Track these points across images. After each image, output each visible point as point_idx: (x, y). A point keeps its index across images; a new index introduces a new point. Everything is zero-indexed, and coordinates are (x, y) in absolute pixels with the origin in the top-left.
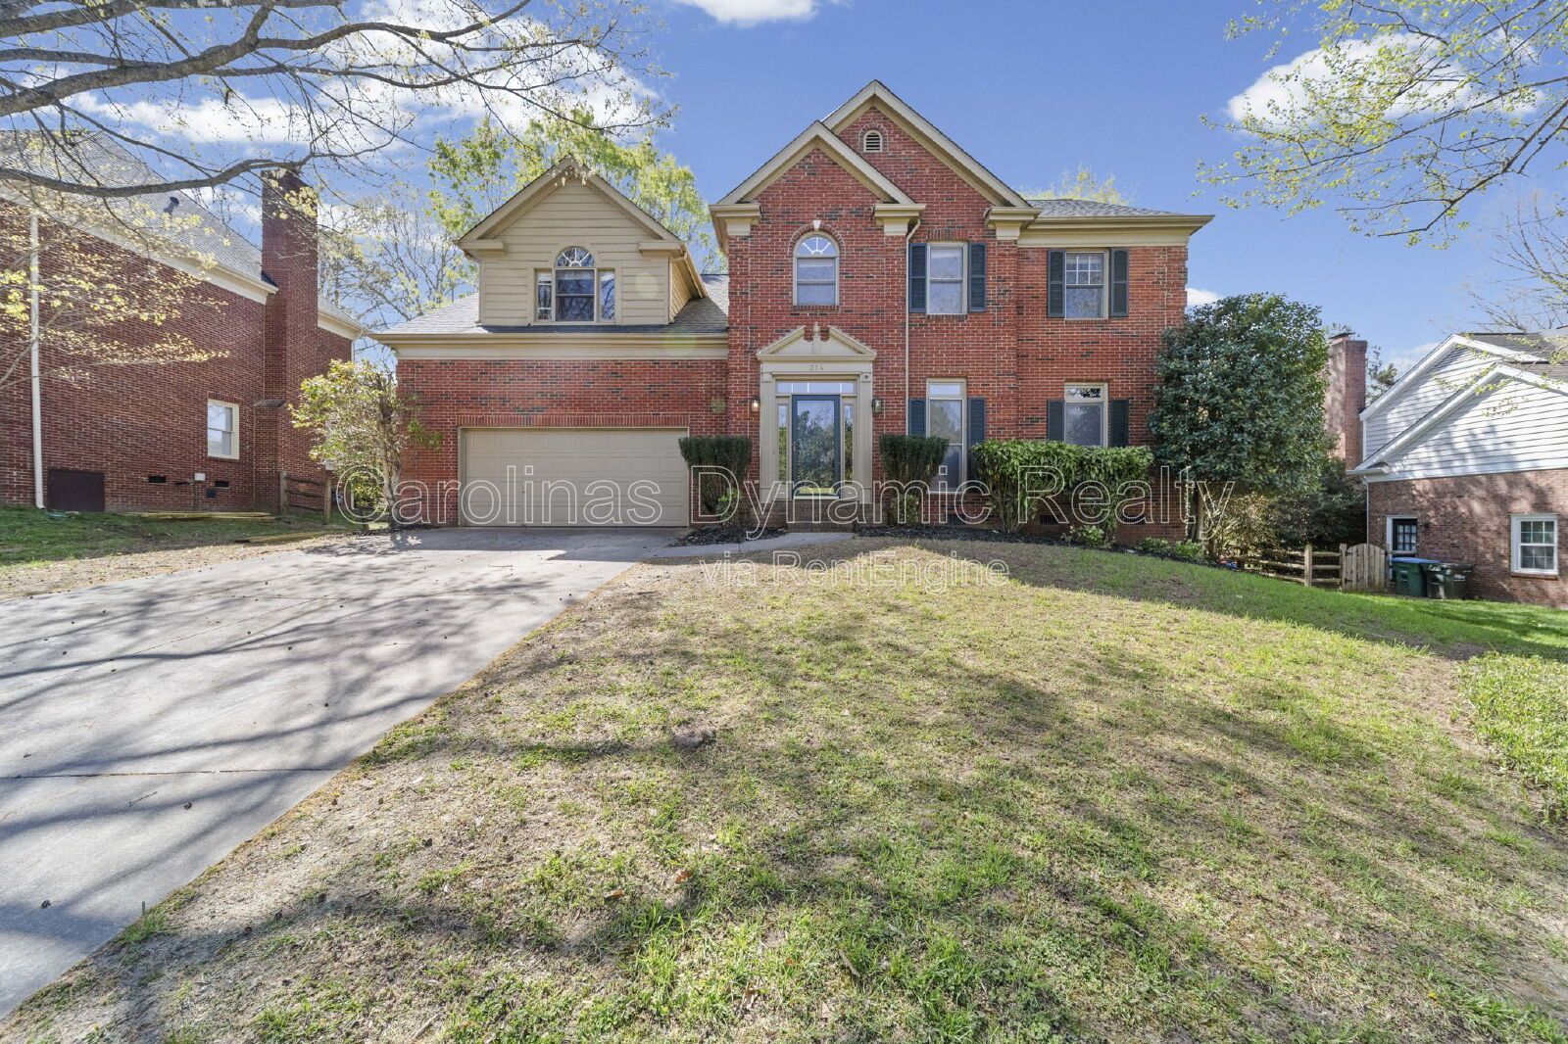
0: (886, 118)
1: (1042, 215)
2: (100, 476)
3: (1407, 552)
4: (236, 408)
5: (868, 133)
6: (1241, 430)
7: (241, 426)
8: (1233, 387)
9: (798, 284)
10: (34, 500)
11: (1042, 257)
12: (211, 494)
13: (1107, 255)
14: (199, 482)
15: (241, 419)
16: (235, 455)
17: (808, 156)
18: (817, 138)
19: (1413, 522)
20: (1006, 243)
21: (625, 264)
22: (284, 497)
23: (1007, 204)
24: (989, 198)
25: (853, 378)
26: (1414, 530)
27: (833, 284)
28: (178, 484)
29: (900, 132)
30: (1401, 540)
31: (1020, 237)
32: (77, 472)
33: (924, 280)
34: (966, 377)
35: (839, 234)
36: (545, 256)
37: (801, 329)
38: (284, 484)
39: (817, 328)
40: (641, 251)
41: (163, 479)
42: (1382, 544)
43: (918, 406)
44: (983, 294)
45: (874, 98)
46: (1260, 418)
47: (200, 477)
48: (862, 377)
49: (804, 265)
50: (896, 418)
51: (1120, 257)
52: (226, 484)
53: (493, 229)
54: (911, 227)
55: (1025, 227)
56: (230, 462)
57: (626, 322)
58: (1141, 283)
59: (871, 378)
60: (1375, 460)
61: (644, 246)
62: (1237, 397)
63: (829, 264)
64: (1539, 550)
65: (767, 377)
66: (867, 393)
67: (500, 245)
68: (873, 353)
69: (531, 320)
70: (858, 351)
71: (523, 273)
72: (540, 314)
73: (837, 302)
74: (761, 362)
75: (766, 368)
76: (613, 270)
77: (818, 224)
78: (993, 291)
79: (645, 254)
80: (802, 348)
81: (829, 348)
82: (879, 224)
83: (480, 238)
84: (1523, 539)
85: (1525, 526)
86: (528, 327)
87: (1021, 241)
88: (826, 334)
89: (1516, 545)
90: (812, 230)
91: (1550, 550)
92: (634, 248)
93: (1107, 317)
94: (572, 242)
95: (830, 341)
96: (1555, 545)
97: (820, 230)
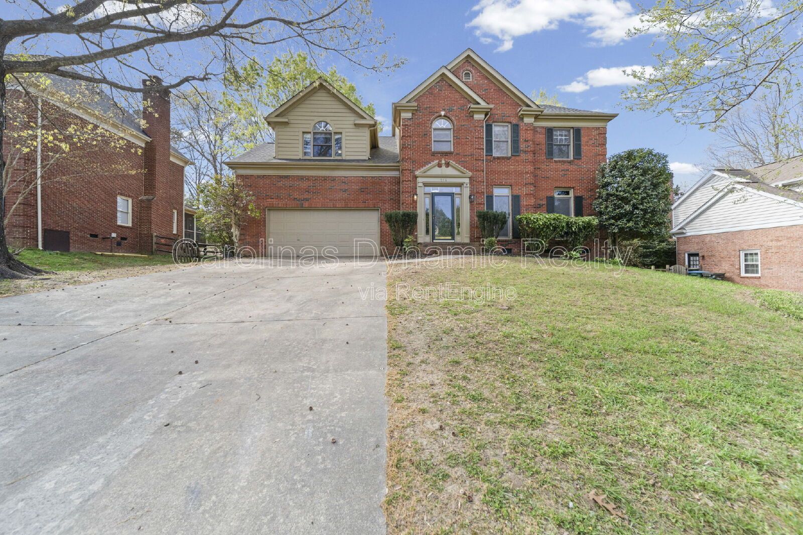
0: (473, 66)
1: (545, 112)
2: (68, 233)
3: (695, 268)
4: (130, 201)
5: (466, 72)
6: (637, 208)
7: (133, 209)
8: (633, 190)
9: (434, 141)
10: (37, 245)
11: (544, 131)
12: (119, 244)
13: (572, 131)
14: (113, 238)
15: (133, 206)
16: (130, 224)
17: (438, 82)
18: (443, 73)
19: (697, 255)
20: (528, 124)
21: (347, 130)
22: (155, 247)
23: (528, 106)
24: (520, 103)
25: (460, 185)
26: (697, 258)
27: (450, 141)
28: (104, 238)
29: (480, 72)
30: (692, 263)
31: (535, 121)
32: (57, 231)
33: (492, 140)
34: (511, 185)
35: (453, 118)
36: (308, 126)
37: (436, 162)
38: (154, 239)
39: (443, 162)
40: (355, 124)
41: (96, 236)
42: (684, 265)
43: (490, 198)
44: (518, 147)
45: (468, 56)
46: (646, 203)
47: (114, 235)
48: (465, 185)
49: (437, 132)
50: (481, 204)
51: (577, 132)
52: (125, 239)
53: (281, 113)
54: (486, 115)
55: (537, 117)
56: (128, 228)
57: (348, 158)
58: (587, 143)
59: (468, 185)
60: (679, 227)
61: (357, 122)
62: (635, 194)
63: (447, 132)
64: (753, 265)
65: (421, 185)
66: (467, 192)
67: (286, 120)
68: (470, 174)
69: (301, 156)
70: (463, 173)
71: (297, 134)
72: (305, 154)
73: (452, 150)
74: (418, 177)
75: (419, 180)
76: (341, 133)
77: (443, 113)
78: (522, 146)
79: (357, 125)
80: (437, 171)
81: (450, 171)
82: (471, 114)
83: (276, 116)
84: (746, 260)
85: (746, 255)
86: (300, 160)
87: (534, 124)
88: (448, 165)
89: (743, 264)
90: (441, 116)
91: (757, 266)
92: (352, 122)
93: (572, 159)
94: (321, 119)
95: (450, 168)
96: (759, 263)
97: (444, 116)
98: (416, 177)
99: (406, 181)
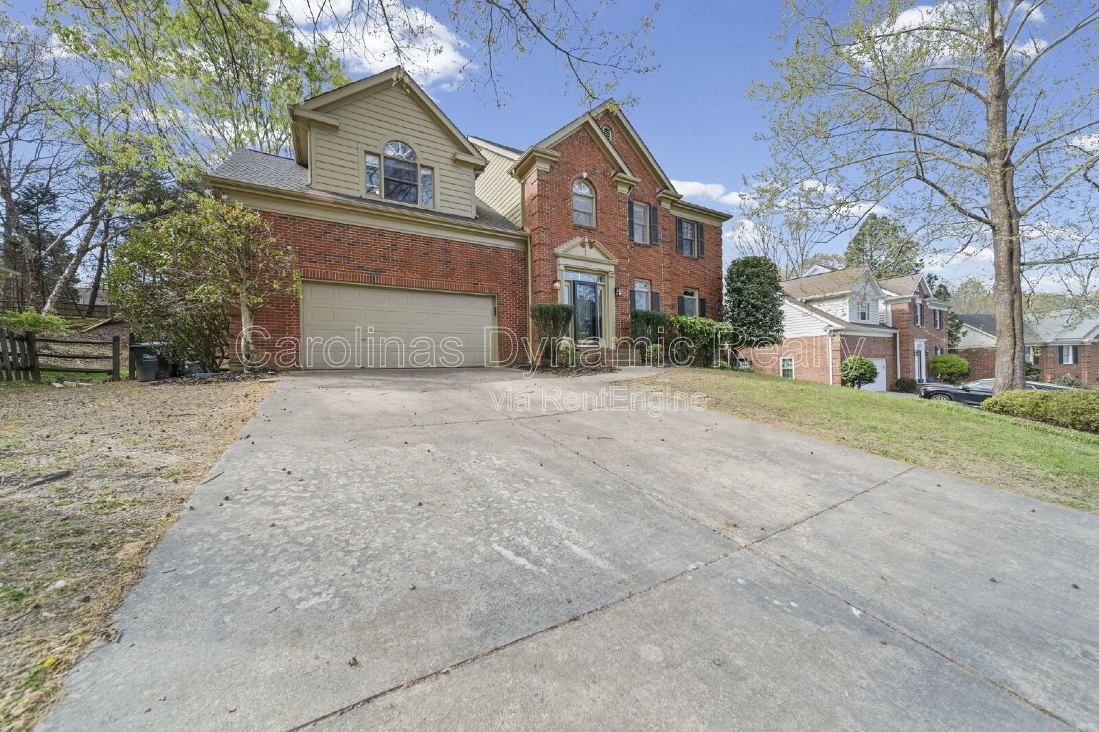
0: (614, 122)
5: (605, 127)
9: (575, 211)
11: (676, 221)
13: (696, 225)
17: (581, 131)
18: (587, 122)
20: (665, 209)
21: (442, 166)
23: (666, 188)
24: (658, 183)
25: (603, 274)
27: (592, 214)
29: (620, 132)
31: (670, 208)
33: (633, 222)
34: (650, 281)
35: (596, 185)
36: (374, 143)
37: (579, 239)
39: (587, 240)
43: (633, 294)
44: (656, 235)
48: (609, 275)
49: (577, 199)
50: (625, 300)
51: (700, 228)
54: (629, 189)
55: (671, 204)
57: (444, 211)
58: (708, 242)
59: (614, 276)
61: (457, 157)
63: (589, 202)
64: (788, 370)
65: (562, 267)
66: (612, 283)
67: (335, 123)
68: (616, 261)
69: (363, 194)
70: (608, 258)
71: (355, 152)
72: (369, 191)
73: (595, 226)
74: (558, 257)
75: (562, 261)
76: (432, 169)
77: (585, 175)
78: (661, 236)
79: (457, 162)
80: (579, 251)
81: (593, 253)
82: (615, 184)
83: (314, 110)
84: (783, 366)
85: (784, 360)
86: (360, 199)
87: (671, 211)
88: (591, 245)
89: (781, 368)
90: (582, 178)
91: (791, 370)
92: (450, 155)
93: (696, 256)
94: (398, 137)
95: (594, 249)
96: (793, 368)
97: (586, 179)
98: (556, 256)
99: (543, 260)
